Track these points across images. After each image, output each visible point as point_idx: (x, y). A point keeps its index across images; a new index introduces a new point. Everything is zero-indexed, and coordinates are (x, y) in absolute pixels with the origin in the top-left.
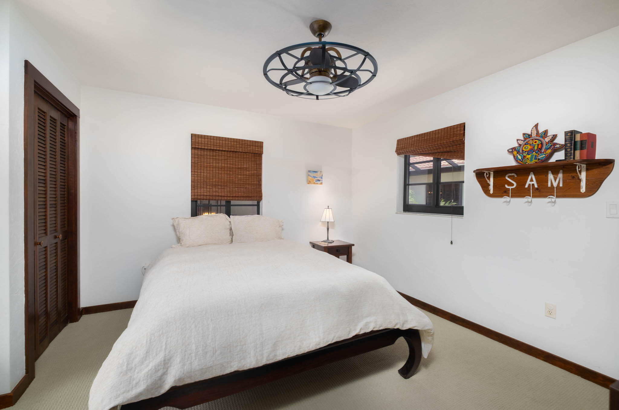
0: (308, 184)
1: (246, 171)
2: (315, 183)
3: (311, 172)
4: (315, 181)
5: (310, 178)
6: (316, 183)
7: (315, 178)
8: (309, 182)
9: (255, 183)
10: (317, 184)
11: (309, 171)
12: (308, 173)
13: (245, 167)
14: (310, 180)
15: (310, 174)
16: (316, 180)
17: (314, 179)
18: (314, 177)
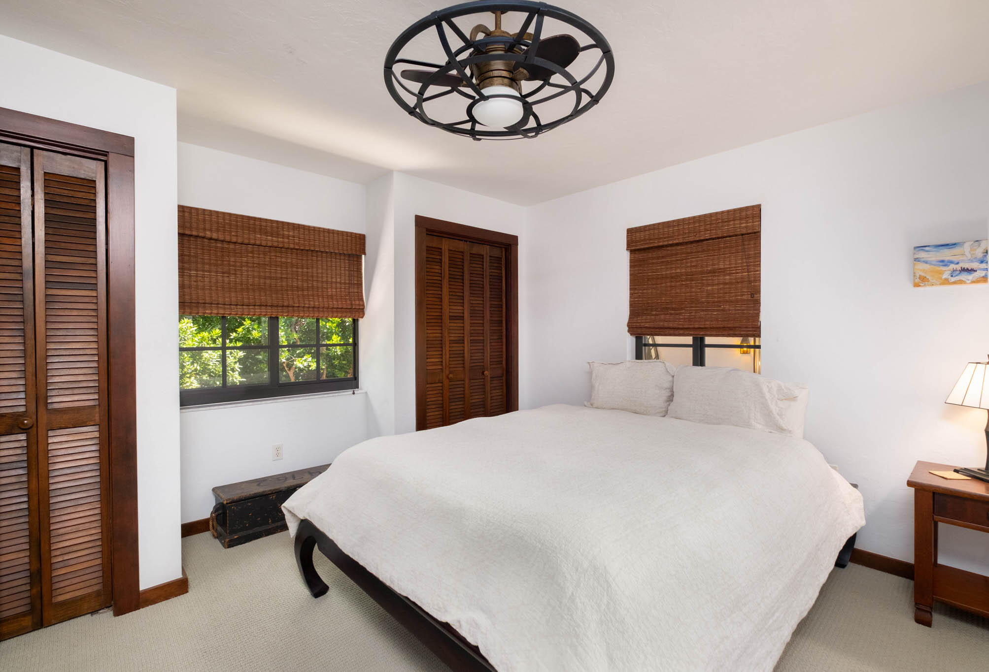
0: (916, 285)
1: (725, 275)
2: (946, 282)
3: (927, 249)
4: (946, 275)
5: (921, 266)
6: (953, 279)
7: (945, 265)
8: (917, 280)
9: (745, 297)
10: (961, 282)
11: (915, 248)
12: (914, 254)
13: (722, 267)
14: (923, 274)
15: (922, 255)
16: (954, 271)
17: (944, 268)
18: (942, 261)
